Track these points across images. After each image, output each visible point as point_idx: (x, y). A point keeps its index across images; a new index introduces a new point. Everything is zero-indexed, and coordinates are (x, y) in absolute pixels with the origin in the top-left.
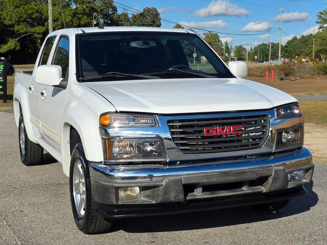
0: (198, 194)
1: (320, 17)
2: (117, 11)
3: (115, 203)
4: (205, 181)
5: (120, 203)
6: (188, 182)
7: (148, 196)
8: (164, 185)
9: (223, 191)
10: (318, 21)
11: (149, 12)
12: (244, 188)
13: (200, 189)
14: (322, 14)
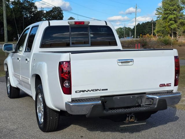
2: (37, 9)
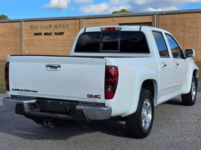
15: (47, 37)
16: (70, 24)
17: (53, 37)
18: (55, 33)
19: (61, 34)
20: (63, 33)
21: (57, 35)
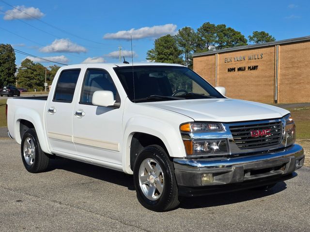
0: (248, 176)
1: (149, 54)
3: (200, 185)
4: (256, 167)
5: (203, 185)
6: (247, 168)
7: (220, 180)
8: (233, 171)
9: (261, 175)
10: (148, 58)
11: (4, 48)
12: (272, 172)
13: (249, 173)
14: (150, 52)
15: (241, 72)
16: (265, 54)
17: (247, 73)
18: (249, 68)
19: (255, 68)
20: (257, 66)
21: (251, 70)
